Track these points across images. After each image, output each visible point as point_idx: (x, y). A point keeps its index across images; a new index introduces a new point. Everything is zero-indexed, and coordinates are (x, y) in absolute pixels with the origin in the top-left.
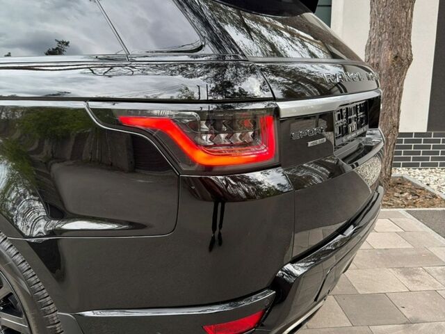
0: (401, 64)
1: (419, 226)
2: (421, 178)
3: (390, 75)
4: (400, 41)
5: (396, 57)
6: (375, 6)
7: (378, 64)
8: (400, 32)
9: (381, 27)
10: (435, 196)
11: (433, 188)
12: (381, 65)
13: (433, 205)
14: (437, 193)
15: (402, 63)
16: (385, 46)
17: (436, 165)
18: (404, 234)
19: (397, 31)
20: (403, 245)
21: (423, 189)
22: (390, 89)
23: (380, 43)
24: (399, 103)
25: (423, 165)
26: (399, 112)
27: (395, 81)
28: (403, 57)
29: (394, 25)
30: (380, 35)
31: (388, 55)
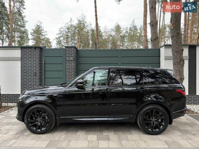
0: (182, 80)
1: (191, 118)
2: (188, 107)
4: (181, 75)
5: (180, 78)
6: (175, 67)
8: (181, 73)
9: (176, 71)
10: (193, 112)
11: (192, 109)
13: (193, 114)
14: (194, 111)
16: (178, 76)
17: (191, 104)
18: (188, 119)
20: (188, 122)
21: (190, 110)
23: (176, 75)
25: (188, 104)
28: (182, 78)
29: (180, 71)
30: (176, 73)
31: (178, 78)
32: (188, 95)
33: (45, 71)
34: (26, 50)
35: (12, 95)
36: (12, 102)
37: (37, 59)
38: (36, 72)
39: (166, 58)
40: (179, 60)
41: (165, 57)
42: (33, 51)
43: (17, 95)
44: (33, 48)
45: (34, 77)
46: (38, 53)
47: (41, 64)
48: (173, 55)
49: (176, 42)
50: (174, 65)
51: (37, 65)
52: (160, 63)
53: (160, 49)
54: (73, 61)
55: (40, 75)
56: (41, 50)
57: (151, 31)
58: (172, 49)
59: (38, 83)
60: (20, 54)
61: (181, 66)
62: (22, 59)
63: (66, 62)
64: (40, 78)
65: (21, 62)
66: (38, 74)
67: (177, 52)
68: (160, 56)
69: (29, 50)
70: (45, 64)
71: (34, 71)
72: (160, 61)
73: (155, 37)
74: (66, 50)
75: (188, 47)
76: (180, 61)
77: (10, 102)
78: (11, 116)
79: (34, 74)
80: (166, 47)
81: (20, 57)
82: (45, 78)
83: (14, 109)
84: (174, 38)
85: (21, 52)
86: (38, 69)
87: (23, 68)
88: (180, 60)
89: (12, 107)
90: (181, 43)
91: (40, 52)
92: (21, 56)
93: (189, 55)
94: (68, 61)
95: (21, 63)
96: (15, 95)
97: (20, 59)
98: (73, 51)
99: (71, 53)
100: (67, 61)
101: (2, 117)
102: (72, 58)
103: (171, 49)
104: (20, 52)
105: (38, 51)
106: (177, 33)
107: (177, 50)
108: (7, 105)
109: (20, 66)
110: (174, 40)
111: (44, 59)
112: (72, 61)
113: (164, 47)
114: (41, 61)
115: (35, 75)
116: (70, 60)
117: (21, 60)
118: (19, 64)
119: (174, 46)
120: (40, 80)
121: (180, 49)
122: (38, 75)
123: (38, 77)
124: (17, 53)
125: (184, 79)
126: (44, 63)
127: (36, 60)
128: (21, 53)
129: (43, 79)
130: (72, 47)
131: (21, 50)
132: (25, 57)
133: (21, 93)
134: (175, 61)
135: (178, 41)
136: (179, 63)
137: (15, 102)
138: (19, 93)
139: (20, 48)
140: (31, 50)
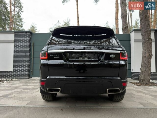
3: (148, 58)
4: (150, 52)
5: (149, 55)
6: (144, 45)
7: (145, 56)
8: (150, 50)
9: (145, 49)
12: (146, 56)
15: (151, 56)
16: (147, 53)
22: (149, 61)
23: (146, 52)
24: (151, 64)
26: (151, 66)
27: (149, 60)
28: (151, 54)
30: (145, 51)
31: (147, 55)
33: (34, 52)
34: (19, 34)
35: (6, 71)
36: (6, 78)
38: (26, 53)
39: (136, 41)
42: (24, 35)
43: (10, 71)
45: (24, 56)
46: (29, 37)
47: (30, 46)
48: (142, 35)
49: (145, 24)
52: (130, 46)
53: (130, 34)
55: (29, 55)
56: (31, 35)
57: (122, 22)
59: (28, 62)
61: (149, 45)
64: (29, 58)
65: (14, 44)
66: (28, 54)
67: (145, 32)
68: (130, 40)
69: (21, 34)
70: (34, 46)
71: (25, 52)
72: (130, 44)
73: (126, 27)
75: (154, 31)
77: (3, 78)
79: (24, 54)
80: (135, 32)
81: (14, 40)
82: (33, 58)
83: (6, 82)
84: (142, 21)
85: (15, 36)
86: (28, 50)
87: (15, 49)
88: (148, 39)
90: (149, 24)
91: (30, 36)
92: (15, 39)
93: (155, 38)
96: (8, 71)
105: (28, 35)
106: (145, 16)
107: (146, 31)
109: (13, 47)
110: (143, 22)
111: (33, 42)
113: (133, 32)
114: (30, 43)
115: (26, 55)
117: (14, 43)
118: (12, 45)
119: (143, 27)
121: (148, 29)
122: (28, 55)
124: (12, 37)
125: (152, 56)
126: (33, 45)
127: (27, 43)
129: (32, 58)
131: (15, 34)
132: (18, 40)
133: (13, 70)
134: (144, 40)
135: (146, 22)
136: (148, 42)
137: (7, 78)
138: (12, 70)
139: (13, 33)
140: (22, 34)
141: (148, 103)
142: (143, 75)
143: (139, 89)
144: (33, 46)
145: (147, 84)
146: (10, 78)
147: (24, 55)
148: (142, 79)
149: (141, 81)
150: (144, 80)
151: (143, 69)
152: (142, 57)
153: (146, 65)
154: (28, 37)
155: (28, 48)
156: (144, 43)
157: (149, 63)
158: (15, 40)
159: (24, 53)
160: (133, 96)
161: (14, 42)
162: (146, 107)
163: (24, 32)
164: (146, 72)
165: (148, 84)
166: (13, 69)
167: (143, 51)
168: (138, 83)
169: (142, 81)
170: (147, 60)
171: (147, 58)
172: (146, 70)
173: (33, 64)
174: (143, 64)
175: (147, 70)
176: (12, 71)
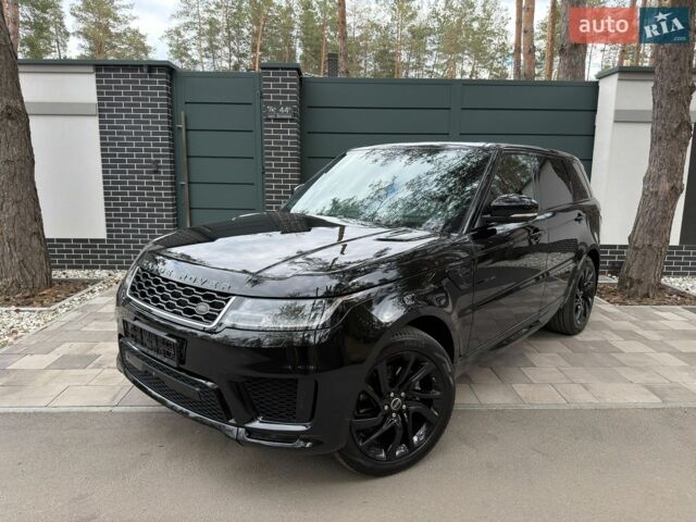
0: (676, 194)
2: (677, 285)
3: (666, 200)
4: (677, 176)
5: (672, 188)
6: (656, 148)
7: (657, 193)
8: (677, 169)
9: (661, 164)
11: (692, 292)
12: (660, 194)
15: (677, 192)
16: (664, 179)
17: (686, 274)
19: (674, 168)
21: (685, 293)
22: (666, 212)
23: (660, 176)
27: (670, 206)
28: (678, 187)
29: (673, 163)
30: (660, 170)
31: (665, 186)
32: (677, 244)
33: (188, 157)
34: (115, 76)
35: (75, 240)
36: (79, 268)
37: (159, 111)
38: (159, 161)
39: (622, 118)
40: (675, 126)
41: (617, 112)
42: (142, 82)
43: (92, 240)
44: (142, 71)
45: (151, 178)
46: (162, 88)
47: (172, 129)
48: (657, 104)
49: (674, 60)
50: (653, 142)
51: (161, 134)
52: (593, 136)
53: (597, 83)
54: (291, 120)
55: (171, 173)
56: (172, 80)
58: (656, 83)
60: (94, 90)
61: (679, 147)
62: (105, 110)
63: (266, 126)
64: (172, 184)
65: (100, 122)
66: (166, 167)
67: (671, 94)
68: (595, 111)
69: (128, 76)
70: (187, 130)
71: (150, 156)
72: (594, 127)
74: (266, 80)
76: (678, 130)
77: (70, 268)
78: (101, 311)
79: (150, 167)
80: (623, 77)
81: (96, 101)
82: (189, 183)
83: (95, 288)
85: (97, 82)
86: (163, 150)
87: (108, 144)
88: (679, 126)
89: (85, 284)
90: (690, 62)
91: (167, 83)
92: (99, 99)
94: (275, 120)
95: (101, 127)
96: (86, 240)
97: (95, 110)
98: (291, 85)
99: (283, 92)
100: (269, 120)
101: (73, 315)
102: (285, 111)
103: (652, 84)
104: (94, 85)
105: (159, 80)
107: (675, 88)
108: (63, 277)
109: (97, 135)
110: (669, 52)
111: (183, 113)
112: (286, 120)
113: (616, 77)
114: (172, 119)
115: (156, 172)
116: (279, 116)
117: (100, 116)
118: (94, 123)
120: (172, 189)
121: (683, 84)
122: (164, 172)
123: (167, 178)
124: (84, 88)
125: (682, 192)
126: (182, 126)
127: (157, 117)
128: (98, 87)
129: (183, 185)
130: (286, 69)
131: (97, 76)
132: (113, 105)
133: (108, 236)
134: (659, 128)
135: (683, 54)
136: (674, 137)
137: (86, 268)
138: (102, 234)
139: (91, 69)
140: (133, 76)
141: (672, 389)
142: (636, 264)
143: (626, 325)
144: (184, 130)
145: (647, 296)
146: (97, 268)
147: (147, 172)
148: (631, 278)
149: (628, 284)
150: (639, 282)
151: (639, 241)
152: (643, 194)
153: (653, 226)
154: (158, 88)
155: (163, 139)
156: (660, 138)
157: (668, 218)
158: (100, 105)
159: (150, 161)
160: (614, 355)
161: (100, 110)
162: (669, 405)
163: (141, 66)
164: (649, 252)
165: (651, 295)
166: (108, 231)
167: (649, 172)
168: (614, 293)
169: (631, 286)
170: (660, 208)
171: (662, 198)
172: (650, 245)
173: (191, 209)
174: (641, 220)
175: (655, 244)
176: (103, 241)
